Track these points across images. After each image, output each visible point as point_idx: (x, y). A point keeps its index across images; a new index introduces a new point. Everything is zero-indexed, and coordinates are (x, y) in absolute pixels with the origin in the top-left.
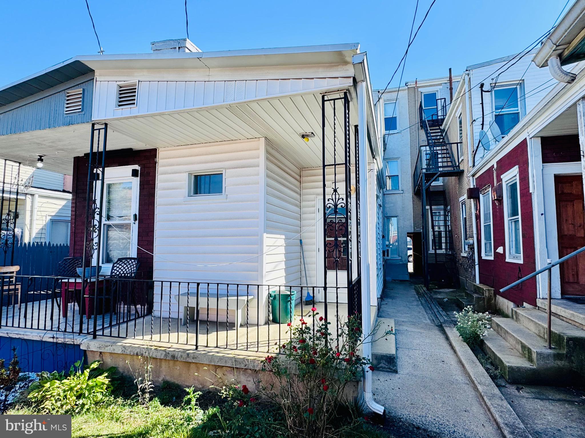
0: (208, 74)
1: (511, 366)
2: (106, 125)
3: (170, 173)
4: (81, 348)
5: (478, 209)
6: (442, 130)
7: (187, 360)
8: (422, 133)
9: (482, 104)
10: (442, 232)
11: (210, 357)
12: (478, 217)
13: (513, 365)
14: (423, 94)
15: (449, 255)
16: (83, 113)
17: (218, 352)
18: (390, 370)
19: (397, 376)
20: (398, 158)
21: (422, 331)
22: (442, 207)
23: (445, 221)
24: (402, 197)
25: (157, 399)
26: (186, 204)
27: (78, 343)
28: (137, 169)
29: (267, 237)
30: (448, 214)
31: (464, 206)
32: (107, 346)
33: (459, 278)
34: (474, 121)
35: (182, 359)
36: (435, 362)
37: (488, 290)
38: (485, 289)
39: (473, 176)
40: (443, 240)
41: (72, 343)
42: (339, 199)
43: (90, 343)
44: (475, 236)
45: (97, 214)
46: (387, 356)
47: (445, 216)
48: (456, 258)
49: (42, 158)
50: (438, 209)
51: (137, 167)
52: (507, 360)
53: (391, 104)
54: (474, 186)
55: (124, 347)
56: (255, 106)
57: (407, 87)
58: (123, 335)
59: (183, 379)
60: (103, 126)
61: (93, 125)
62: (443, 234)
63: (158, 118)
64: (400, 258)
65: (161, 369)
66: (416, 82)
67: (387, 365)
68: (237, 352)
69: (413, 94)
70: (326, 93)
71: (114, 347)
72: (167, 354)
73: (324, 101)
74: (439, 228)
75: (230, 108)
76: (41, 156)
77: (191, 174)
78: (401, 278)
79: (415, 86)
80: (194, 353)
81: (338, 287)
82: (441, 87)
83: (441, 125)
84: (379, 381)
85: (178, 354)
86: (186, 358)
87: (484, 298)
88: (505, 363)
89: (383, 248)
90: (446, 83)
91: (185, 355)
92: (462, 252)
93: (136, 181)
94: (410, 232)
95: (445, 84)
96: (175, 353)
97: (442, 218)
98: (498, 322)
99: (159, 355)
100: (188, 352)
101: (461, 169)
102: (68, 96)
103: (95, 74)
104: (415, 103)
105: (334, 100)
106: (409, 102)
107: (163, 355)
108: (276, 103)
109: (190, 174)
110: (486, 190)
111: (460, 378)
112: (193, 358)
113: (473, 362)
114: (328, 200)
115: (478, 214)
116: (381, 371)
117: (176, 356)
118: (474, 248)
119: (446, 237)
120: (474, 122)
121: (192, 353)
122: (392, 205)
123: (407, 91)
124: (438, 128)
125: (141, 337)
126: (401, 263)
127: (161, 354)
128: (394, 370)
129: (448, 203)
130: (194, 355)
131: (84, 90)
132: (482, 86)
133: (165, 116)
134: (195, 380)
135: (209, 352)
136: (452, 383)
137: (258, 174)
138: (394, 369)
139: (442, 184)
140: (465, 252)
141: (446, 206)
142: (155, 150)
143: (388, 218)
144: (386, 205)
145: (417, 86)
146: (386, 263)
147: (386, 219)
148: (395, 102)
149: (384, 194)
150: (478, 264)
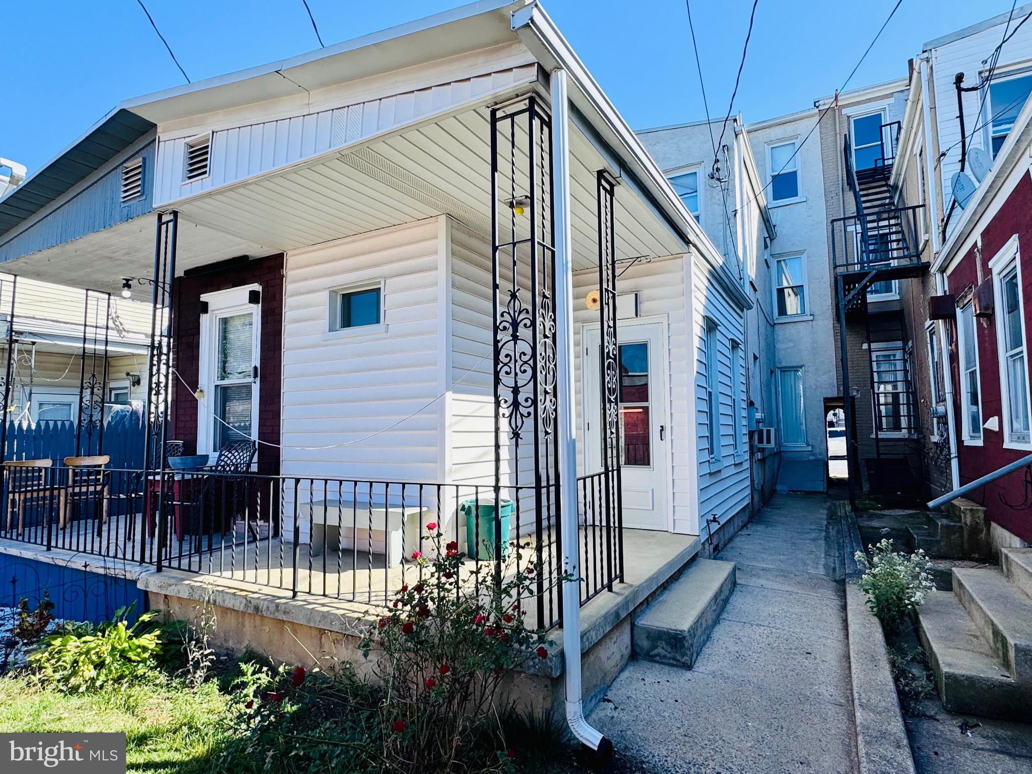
0: (307, 102)
1: (953, 674)
2: (175, 213)
3: (303, 294)
4: (138, 586)
5: (952, 339)
6: (892, 187)
7: (276, 615)
8: (850, 196)
9: (961, 117)
10: (901, 395)
11: (309, 612)
12: (954, 358)
13: (957, 671)
14: (852, 120)
15: (913, 440)
16: (144, 197)
17: (323, 605)
18: (674, 663)
19: (688, 675)
20: (801, 252)
21: (795, 590)
22: (899, 344)
24: (812, 327)
25: (215, 680)
26: (325, 346)
27: (134, 579)
28: (257, 290)
29: (453, 400)
31: (934, 338)
32: (170, 585)
33: (930, 488)
34: (944, 154)
35: (269, 613)
36: (788, 654)
37: (971, 510)
38: (962, 508)
39: (943, 271)
40: (903, 410)
41: (123, 577)
42: (520, 312)
43: (150, 578)
44: (949, 398)
45: (164, 364)
46: (669, 633)
47: (904, 361)
48: (925, 447)
49: (130, 282)
50: (893, 347)
51: (256, 287)
52: (949, 660)
53: (786, 147)
54: (945, 292)
55: (192, 587)
56: (381, 147)
57: (817, 110)
58: (195, 567)
59: (274, 649)
60: (171, 217)
61: (160, 217)
62: (902, 399)
63: (241, 190)
64: (810, 448)
65: (244, 630)
66: (836, 97)
67: (669, 652)
68: (354, 606)
69: (830, 122)
70: (496, 104)
71: (179, 587)
72: (248, 601)
73: (494, 121)
74: (895, 387)
75: (342, 157)
76: (127, 280)
77: (335, 292)
78: (809, 487)
79: (834, 105)
80: (286, 603)
81: (518, 486)
82: (892, 100)
83: (889, 178)
84: (642, 683)
85: (263, 605)
86: (274, 613)
87: (961, 527)
88: (942, 665)
89: (749, 425)
90: (902, 91)
91: (272, 608)
93: (256, 310)
94: (830, 396)
95: (901, 94)
96: (259, 601)
97: (899, 365)
98: (960, 579)
99: (239, 605)
100: (278, 601)
102: (127, 173)
103: (158, 130)
104: (836, 139)
105: (512, 116)
106: (822, 139)
107: (243, 605)
108: (414, 136)
109: (333, 293)
110: (966, 297)
111: (829, 690)
112: (285, 613)
113: (873, 659)
114: (502, 315)
115: (955, 350)
116: (657, 662)
117: (260, 607)
118: (947, 423)
119: (908, 403)
120: (942, 158)
121: (284, 604)
122: (791, 344)
123: (817, 118)
124: (884, 183)
125: (218, 574)
126: (811, 458)
127: (241, 603)
128: (683, 663)
129: (908, 335)
130: (285, 608)
131: (144, 159)
132: (959, 78)
133: (251, 187)
134: (290, 652)
135: (310, 603)
136: (803, 699)
137: (435, 284)
138: (683, 660)
139: (898, 298)
141: (905, 341)
142: (281, 256)
143: (784, 370)
144: (778, 346)
145: (839, 104)
146: (781, 458)
147: (778, 372)
148: (793, 141)
149: (775, 324)
150: (956, 457)
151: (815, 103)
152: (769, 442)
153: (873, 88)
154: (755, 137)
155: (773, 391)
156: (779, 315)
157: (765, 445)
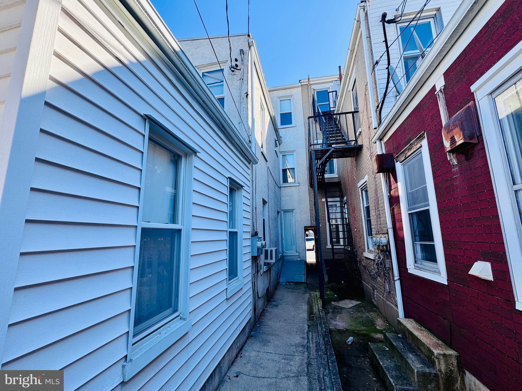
5: (391, 187)
8: (315, 126)
9: (386, 41)
10: (340, 226)
12: (393, 201)
14: (316, 91)
20: (294, 151)
22: (338, 199)
23: (342, 212)
24: (298, 189)
30: (345, 206)
31: (364, 192)
34: (377, 63)
37: (445, 355)
38: (435, 352)
39: (381, 139)
40: (341, 235)
44: (391, 232)
47: (342, 207)
50: (334, 201)
53: (287, 101)
54: (383, 151)
57: (300, 84)
62: (341, 228)
64: (298, 254)
66: (309, 79)
69: (306, 91)
74: (336, 221)
78: (296, 279)
79: (308, 83)
82: (332, 84)
87: (436, 375)
90: (336, 80)
92: (365, 252)
94: (307, 225)
95: (336, 82)
97: (339, 210)
101: (359, 143)
106: (303, 98)
110: (411, 149)
115: (393, 195)
119: (344, 231)
120: (376, 66)
122: (289, 198)
123: (300, 88)
126: (298, 259)
129: (344, 194)
139: (337, 176)
140: (370, 252)
141: (342, 197)
143: (286, 211)
144: (282, 198)
145: (310, 83)
146: (283, 260)
147: (282, 212)
148: (289, 98)
149: (281, 187)
150: (398, 279)
151: (299, 81)
152: (271, 259)
153: (324, 77)
154: (273, 94)
155: (279, 223)
156: (283, 182)
157: (269, 261)
